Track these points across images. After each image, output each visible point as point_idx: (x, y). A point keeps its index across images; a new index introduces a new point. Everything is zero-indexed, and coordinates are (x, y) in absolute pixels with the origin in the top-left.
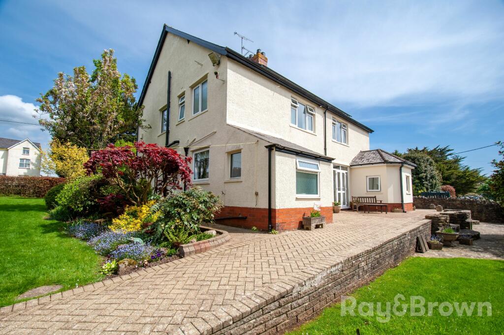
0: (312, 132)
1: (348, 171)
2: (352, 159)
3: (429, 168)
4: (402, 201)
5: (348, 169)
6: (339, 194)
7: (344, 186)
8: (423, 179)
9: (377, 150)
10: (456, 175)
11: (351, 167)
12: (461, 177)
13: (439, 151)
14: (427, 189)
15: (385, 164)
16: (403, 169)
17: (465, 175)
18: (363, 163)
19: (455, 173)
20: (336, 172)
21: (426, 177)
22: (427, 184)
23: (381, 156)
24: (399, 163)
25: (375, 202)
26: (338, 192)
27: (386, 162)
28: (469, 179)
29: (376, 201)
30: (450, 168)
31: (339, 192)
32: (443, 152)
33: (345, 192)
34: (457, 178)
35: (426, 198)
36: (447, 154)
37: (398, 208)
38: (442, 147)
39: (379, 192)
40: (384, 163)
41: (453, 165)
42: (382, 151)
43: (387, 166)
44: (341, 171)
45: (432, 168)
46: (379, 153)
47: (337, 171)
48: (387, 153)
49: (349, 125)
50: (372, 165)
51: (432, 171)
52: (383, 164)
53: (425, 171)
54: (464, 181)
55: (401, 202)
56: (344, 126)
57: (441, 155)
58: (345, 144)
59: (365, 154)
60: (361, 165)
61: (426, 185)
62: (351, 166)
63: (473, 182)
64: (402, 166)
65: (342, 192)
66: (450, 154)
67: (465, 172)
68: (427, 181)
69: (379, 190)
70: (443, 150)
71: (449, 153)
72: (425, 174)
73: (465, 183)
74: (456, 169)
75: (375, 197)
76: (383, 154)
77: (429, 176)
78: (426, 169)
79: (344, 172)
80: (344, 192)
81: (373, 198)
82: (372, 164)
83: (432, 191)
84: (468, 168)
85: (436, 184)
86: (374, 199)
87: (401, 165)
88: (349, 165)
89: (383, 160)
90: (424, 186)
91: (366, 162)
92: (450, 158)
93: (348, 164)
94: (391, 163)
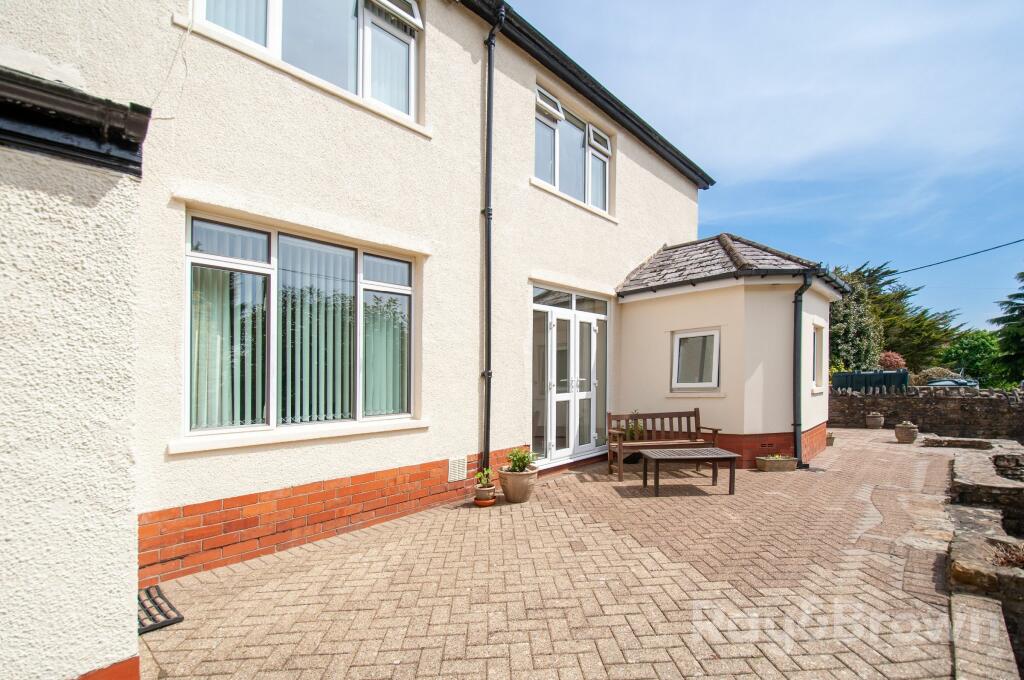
0: (409, 120)
1: (610, 317)
2: (627, 272)
3: (854, 308)
4: (797, 424)
5: (611, 306)
6: (563, 407)
7: (585, 370)
8: (839, 337)
9: (718, 238)
10: (901, 326)
11: (621, 301)
12: (912, 332)
13: (866, 274)
14: (847, 365)
15: (741, 282)
16: (806, 297)
17: (920, 327)
18: (661, 282)
19: (899, 322)
20: (552, 320)
21: (847, 332)
22: (848, 352)
23: (729, 252)
24: (794, 274)
25: (693, 430)
26: (554, 397)
27: (743, 271)
28: (929, 337)
29: (698, 428)
30: (889, 311)
31: (563, 397)
32: (872, 277)
33: (592, 395)
34: (902, 335)
35: (855, 393)
36: (882, 281)
37: (778, 453)
38: (872, 266)
39: (714, 389)
40: (736, 276)
41: (895, 305)
42: (734, 239)
43: (747, 288)
44: (575, 316)
45: (861, 308)
46: (724, 247)
47: (556, 313)
48: (749, 244)
49: (621, 138)
50: (689, 289)
51: (861, 316)
52: (732, 282)
53: (845, 316)
54: (917, 341)
55: (790, 429)
56: (598, 138)
57: (870, 284)
58: (605, 214)
59: (676, 256)
60: (654, 289)
61: (843, 354)
62: (620, 295)
63: (934, 342)
64: (805, 287)
65: (574, 397)
66: (889, 282)
67: (919, 320)
68: (847, 342)
69: (714, 383)
70: (876, 271)
71: (886, 279)
72: (844, 326)
73: (918, 345)
74: (900, 313)
75: (696, 413)
76: (737, 247)
77: (853, 330)
78: (847, 311)
79: (592, 318)
80: (583, 395)
81: (688, 415)
82: (693, 283)
83: (858, 367)
84: (925, 311)
85: (867, 351)
86: (693, 419)
87: (799, 281)
88: (614, 293)
89: (735, 264)
90: (839, 357)
91: (672, 278)
92: (887, 290)
93: (611, 291)
94: (764, 274)
